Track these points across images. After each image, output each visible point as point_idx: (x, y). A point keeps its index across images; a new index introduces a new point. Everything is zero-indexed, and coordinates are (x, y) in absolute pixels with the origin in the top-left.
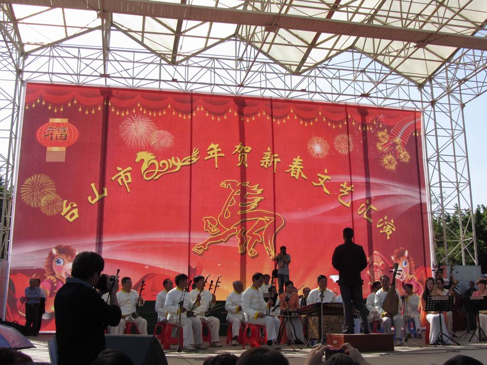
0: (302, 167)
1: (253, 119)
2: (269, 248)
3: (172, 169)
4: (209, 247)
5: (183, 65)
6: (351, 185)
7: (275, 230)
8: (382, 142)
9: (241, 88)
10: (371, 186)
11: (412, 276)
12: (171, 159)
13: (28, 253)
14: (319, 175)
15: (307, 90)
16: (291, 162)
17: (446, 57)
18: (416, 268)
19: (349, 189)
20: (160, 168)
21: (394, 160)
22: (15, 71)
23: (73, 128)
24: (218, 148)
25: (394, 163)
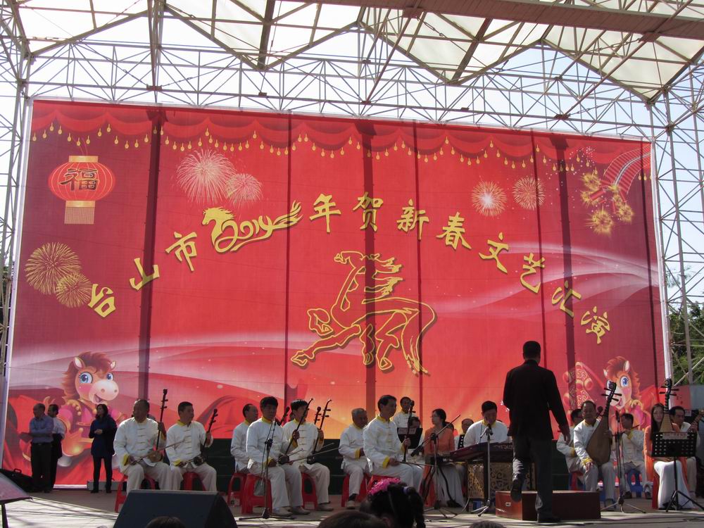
0: (463, 230)
1: (387, 154)
2: (412, 357)
3: (258, 235)
4: (319, 356)
5: (276, 71)
6: (541, 258)
7: (420, 329)
8: (590, 190)
9: (368, 107)
10: (572, 259)
11: (635, 402)
12: (257, 220)
13: (37, 364)
14: (490, 242)
15: (471, 109)
16: (446, 222)
17: (691, 56)
18: (641, 389)
19: (537, 264)
20: (240, 233)
21: (609, 219)
22: (16, 82)
23: (105, 170)
24: (330, 201)
25: (608, 224)
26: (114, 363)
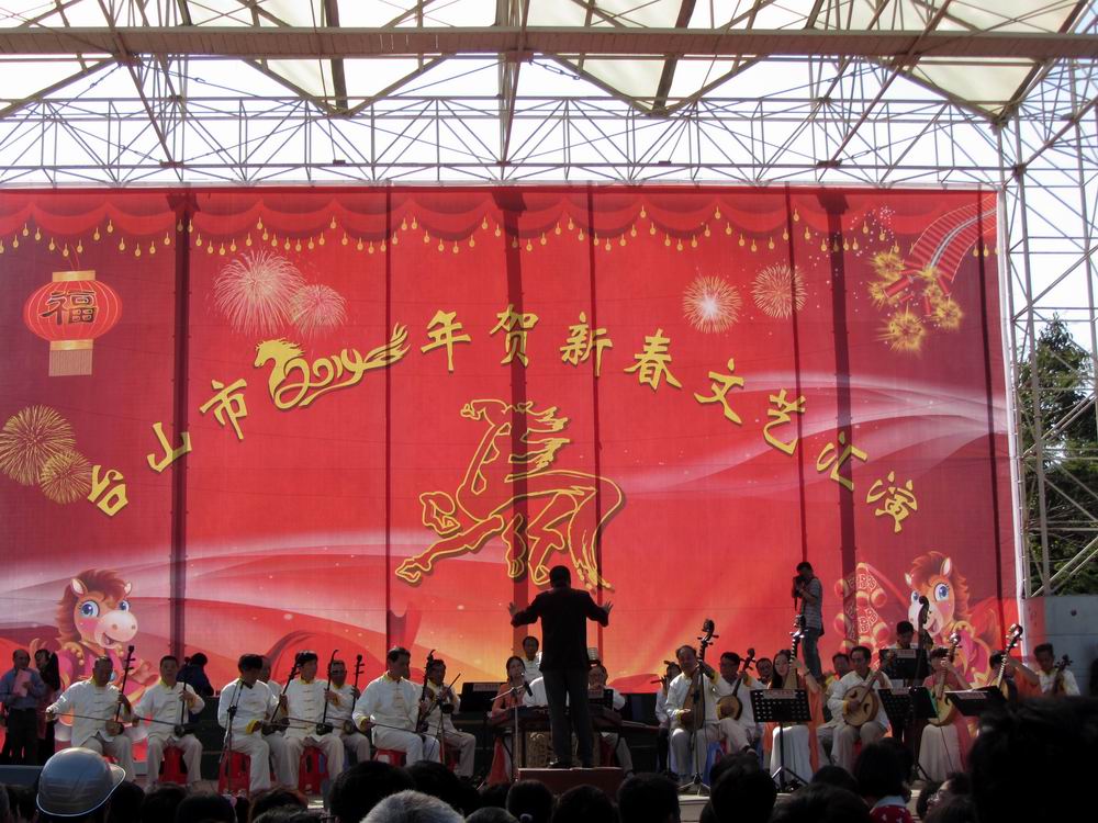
0: (668, 358)
1: (544, 241)
2: (585, 564)
3: (341, 379)
4: (437, 565)
5: (363, 116)
6: (798, 396)
7: (598, 519)
8: (885, 280)
9: (508, 169)
10: (852, 395)
11: (959, 624)
12: (339, 355)
13: (19, 590)
14: (712, 375)
16: (640, 346)
18: (972, 603)
19: (793, 407)
20: (313, 378)
21: (918, 326)
23: (107, 292)
24: (453, 321)
25: (916, 334)
26: (129, 585)
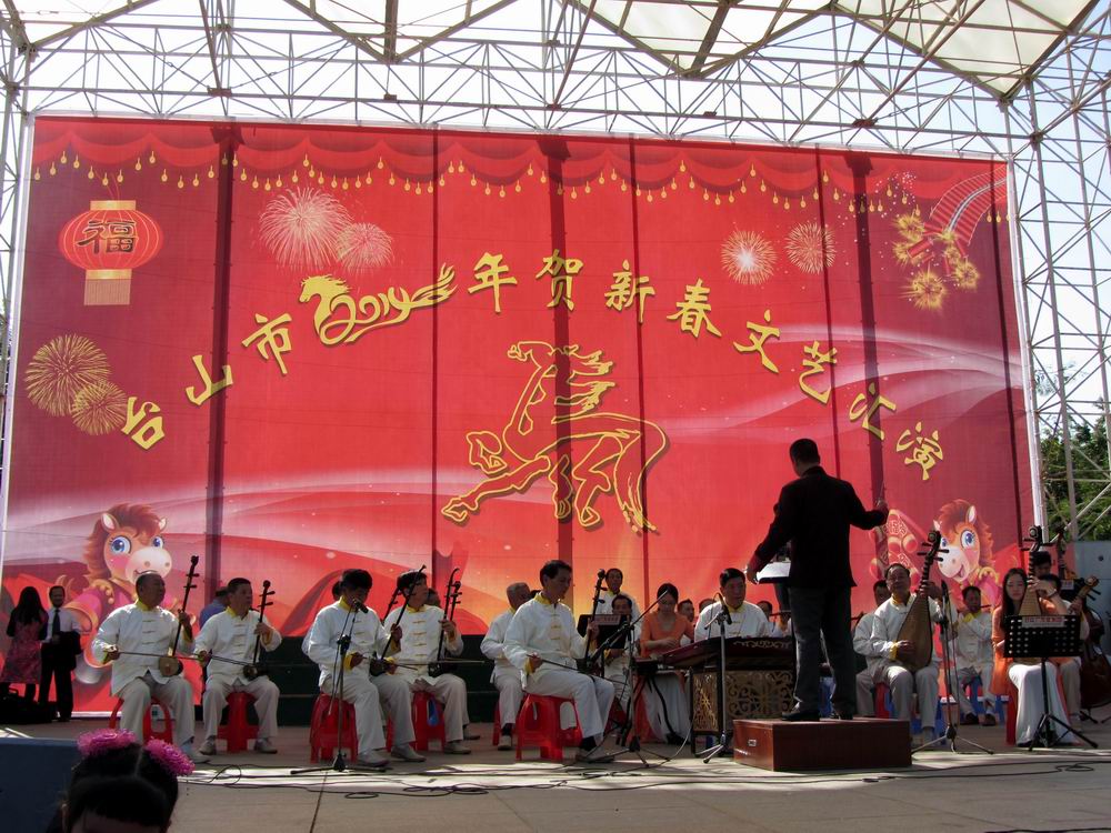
0: (708, 307)
1: (588, 190)
2: (631, 506)
3: (387, 317)
4: (484, 505)
5: (413, 63)
6: (831, 348)
7: (643, 462)
8: (908, 241)
9: (558, 114)
10: (878, 349)
11: (985, 570)
12: (386, 293)
13: (45, 524)
14: (750, 325)
15: (720, 113)
16: (681, 295)
17: (1067, 21)
18: (995, 550)
19: (826, 358)
20: (360, 315)
21: (939, 285)
22: (4, 88)
23: (147, 222)
24: (500, 264)
25: (938, 293)
26: (163, 521)
